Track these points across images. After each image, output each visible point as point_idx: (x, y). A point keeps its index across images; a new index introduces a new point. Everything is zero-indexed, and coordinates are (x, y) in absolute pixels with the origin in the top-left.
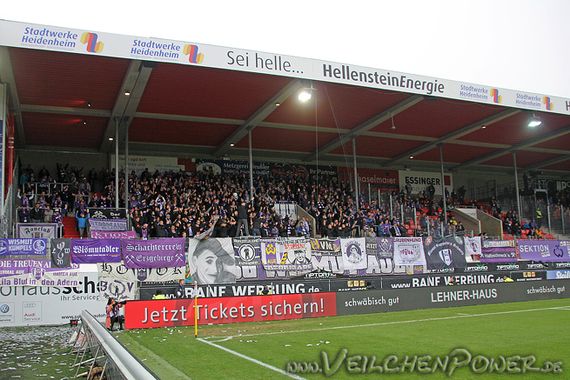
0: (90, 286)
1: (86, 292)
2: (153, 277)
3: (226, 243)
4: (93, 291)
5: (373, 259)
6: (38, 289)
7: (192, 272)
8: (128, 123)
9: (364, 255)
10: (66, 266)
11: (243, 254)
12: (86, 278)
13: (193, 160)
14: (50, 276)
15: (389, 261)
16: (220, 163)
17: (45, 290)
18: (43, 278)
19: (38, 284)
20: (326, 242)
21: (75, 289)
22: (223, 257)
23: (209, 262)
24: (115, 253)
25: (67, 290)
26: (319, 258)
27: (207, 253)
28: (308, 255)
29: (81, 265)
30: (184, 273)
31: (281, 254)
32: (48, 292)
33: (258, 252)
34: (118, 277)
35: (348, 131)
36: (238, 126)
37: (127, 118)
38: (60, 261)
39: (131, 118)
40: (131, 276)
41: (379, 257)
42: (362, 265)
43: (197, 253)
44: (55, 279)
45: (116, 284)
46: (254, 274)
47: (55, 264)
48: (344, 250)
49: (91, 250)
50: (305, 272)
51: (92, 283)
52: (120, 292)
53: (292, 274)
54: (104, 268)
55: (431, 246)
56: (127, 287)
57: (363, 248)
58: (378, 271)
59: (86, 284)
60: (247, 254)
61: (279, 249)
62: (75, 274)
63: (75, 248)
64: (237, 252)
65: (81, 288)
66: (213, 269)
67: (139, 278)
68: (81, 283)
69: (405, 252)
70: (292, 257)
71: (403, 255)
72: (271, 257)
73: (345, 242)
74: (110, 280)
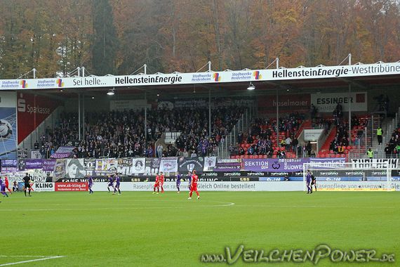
3: (81, 161)
5: (148, 168)
9: (144, 166)
10: (24, 170)
15: (157, 169)
20: (125, 160)
22: (80, 167)
23: (74, 169)
24: (40, 165)
26: (121, 168)
27: (74, 165)
28: (116, 166)
31: (104, 166)
33: (95, 165)
34: (40, 174)
38: (22, 168)
40: (45, 174)
41: (152, 168)
42: (141, 172)
43: (69, 165)
45: (39, 177)
47: (20, 169)
48: (134, 163)
54: (36, 171)
55: (183, 162)
56: (43, 178)
57: (144, 163)
58: (150, 174)
60: (90, 166)
61: (103, 163)
64: (85, 165)
66: (75, 171)
67: (47, 175)
69: (167, 165)
70: (109, 167)
71: (165, 167)
72: (100, 167)
73: (135, 160)
74: (37, 176)
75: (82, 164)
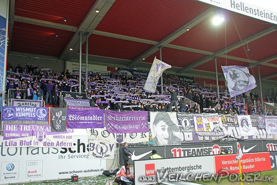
0: (81, 147)
1: (79, 152)
2: (127, 140)
3: (173, 116)
4: (84, 151)
5: (255, 129)
6: (40, 150)
7: (153, 137)
8: (88, 37)
10: (63, 130)
11: (183, 124)
12: (79, 140)
13: (116, 69)
14: (50, 138)
15: (264, 131)
16: (132, 71)
17: (45, 151)
18: (44, 140)
19: (41, 145)
20: (229, 117)
21: (70, 149)
23: (163, 129)
24: (100, 121)
25: (64, 150)
26: (227, 128)
27: (162, 123)
28: (221, 125)
29: (75, 130)
30: (148, 137)
31: (206, 124)
32: (48, 152)
33: (192, 123)
34: (103, 140)
35: (213, 53)
36: (153, 45)
37: (88, 33)
38: (58, 127)
39: (90, 34)
40: (112, 139)
42: (250, 134)
43: (156, 122)
44: (55, 141)
45: (101, 145)
46: (191, 139)
47: (54, 129)
49: (82, 118)
50: (220, 137)
51: (83, 144)
52: (104, 151)
53: (213, 138)
54: (92, 132)
56: (109, 147)
58: (259, 138)
59: (79, 145)
60: (186, 124)
61: (204, 121)
62: (71, 137)
63: (70, 116)
64: (180, 123)
65: (75, 148)
66: (166, 134)
67: (117, 140)
68: (75, 144)
69: (271, 125)
70: (212, 126)
71: (271, 127)
72: (200, 126)
74: (96, 142)
75: (175, 121)
